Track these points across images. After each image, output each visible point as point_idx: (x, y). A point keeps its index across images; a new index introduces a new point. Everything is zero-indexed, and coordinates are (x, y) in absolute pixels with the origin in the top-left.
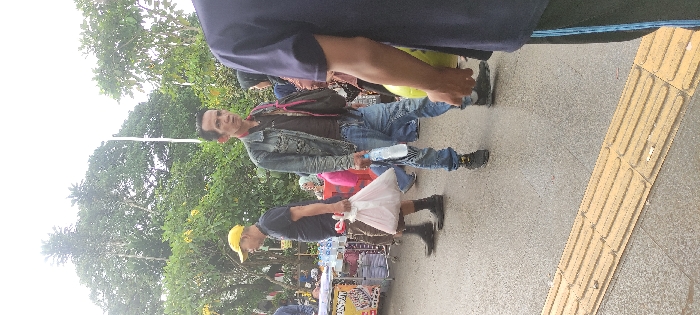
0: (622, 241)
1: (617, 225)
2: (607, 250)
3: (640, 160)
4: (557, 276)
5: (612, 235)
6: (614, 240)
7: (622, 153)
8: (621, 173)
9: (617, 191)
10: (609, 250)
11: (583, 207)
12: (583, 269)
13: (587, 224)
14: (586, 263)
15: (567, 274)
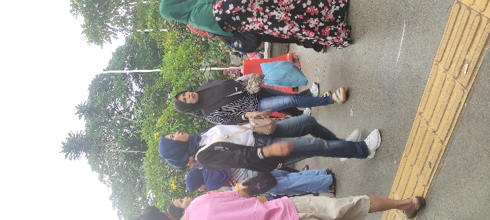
0: (447, 134)
1: (444, 121)
2: (437, 140)
3: (460, 73)
4: (403, 159)
5: (440, 130)
6: (442, 133)
7: (447, 68)
8: (447, 83)
9: (444, 97)
10: (439, 140)
11: (420, 109)
12: (421, 154)
13: (424, 121)
14: (422, 149)
15: (410, 157)
